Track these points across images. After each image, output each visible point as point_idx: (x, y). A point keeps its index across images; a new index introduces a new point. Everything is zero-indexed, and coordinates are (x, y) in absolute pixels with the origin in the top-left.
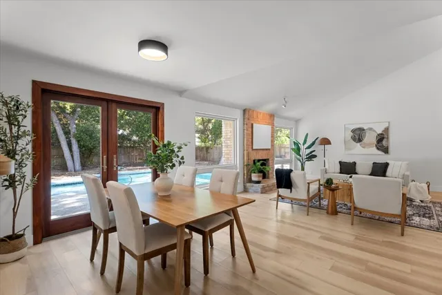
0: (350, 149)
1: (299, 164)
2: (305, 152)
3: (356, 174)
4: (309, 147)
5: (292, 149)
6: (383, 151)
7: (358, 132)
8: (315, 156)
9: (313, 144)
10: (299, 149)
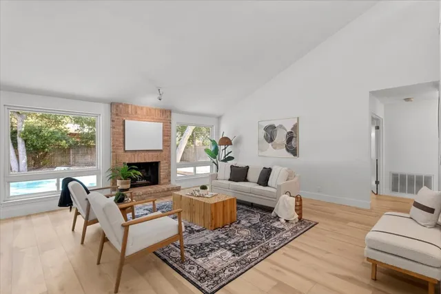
0: (262, 151)
3: (246, 180)
6: (292, 153)
7: (270, 130)
10: (216, 150)
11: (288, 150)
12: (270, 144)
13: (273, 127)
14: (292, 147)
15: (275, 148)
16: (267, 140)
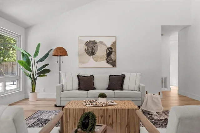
0: (83, 63)
1: (29, 81)
2: (36, 66)
3: (95, 89)
4: (41, 60)
5: (20, 62)
6: (111, 64)
7: (91, 45)
8: (48, 71)
9: (46, 56)
10: (28, 62)
11: (108, 62)
12: (91, 57)
13: (94, 43)
14: (112, 60)
15: (96, 61)
16: (88, 53)
